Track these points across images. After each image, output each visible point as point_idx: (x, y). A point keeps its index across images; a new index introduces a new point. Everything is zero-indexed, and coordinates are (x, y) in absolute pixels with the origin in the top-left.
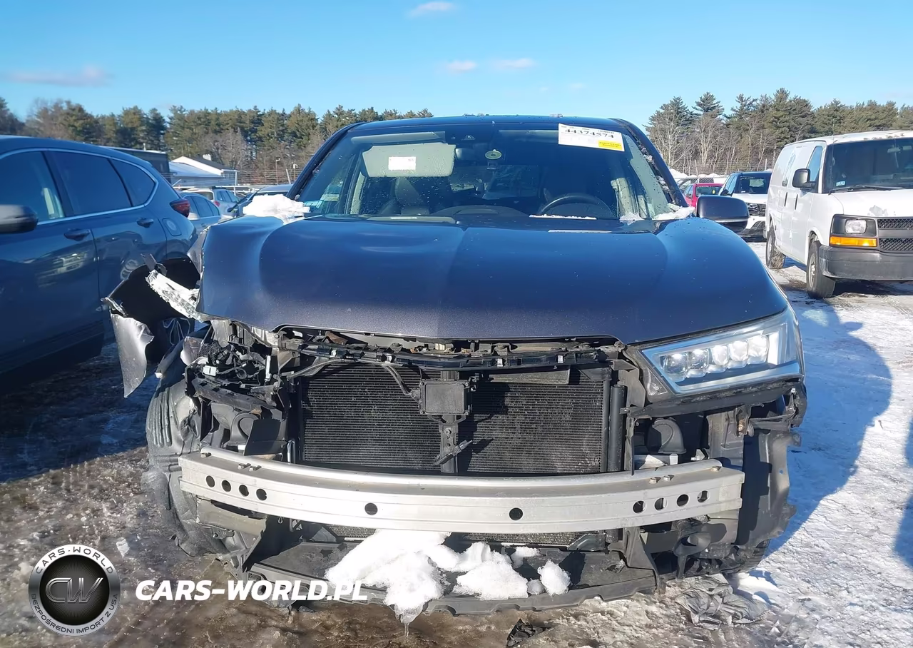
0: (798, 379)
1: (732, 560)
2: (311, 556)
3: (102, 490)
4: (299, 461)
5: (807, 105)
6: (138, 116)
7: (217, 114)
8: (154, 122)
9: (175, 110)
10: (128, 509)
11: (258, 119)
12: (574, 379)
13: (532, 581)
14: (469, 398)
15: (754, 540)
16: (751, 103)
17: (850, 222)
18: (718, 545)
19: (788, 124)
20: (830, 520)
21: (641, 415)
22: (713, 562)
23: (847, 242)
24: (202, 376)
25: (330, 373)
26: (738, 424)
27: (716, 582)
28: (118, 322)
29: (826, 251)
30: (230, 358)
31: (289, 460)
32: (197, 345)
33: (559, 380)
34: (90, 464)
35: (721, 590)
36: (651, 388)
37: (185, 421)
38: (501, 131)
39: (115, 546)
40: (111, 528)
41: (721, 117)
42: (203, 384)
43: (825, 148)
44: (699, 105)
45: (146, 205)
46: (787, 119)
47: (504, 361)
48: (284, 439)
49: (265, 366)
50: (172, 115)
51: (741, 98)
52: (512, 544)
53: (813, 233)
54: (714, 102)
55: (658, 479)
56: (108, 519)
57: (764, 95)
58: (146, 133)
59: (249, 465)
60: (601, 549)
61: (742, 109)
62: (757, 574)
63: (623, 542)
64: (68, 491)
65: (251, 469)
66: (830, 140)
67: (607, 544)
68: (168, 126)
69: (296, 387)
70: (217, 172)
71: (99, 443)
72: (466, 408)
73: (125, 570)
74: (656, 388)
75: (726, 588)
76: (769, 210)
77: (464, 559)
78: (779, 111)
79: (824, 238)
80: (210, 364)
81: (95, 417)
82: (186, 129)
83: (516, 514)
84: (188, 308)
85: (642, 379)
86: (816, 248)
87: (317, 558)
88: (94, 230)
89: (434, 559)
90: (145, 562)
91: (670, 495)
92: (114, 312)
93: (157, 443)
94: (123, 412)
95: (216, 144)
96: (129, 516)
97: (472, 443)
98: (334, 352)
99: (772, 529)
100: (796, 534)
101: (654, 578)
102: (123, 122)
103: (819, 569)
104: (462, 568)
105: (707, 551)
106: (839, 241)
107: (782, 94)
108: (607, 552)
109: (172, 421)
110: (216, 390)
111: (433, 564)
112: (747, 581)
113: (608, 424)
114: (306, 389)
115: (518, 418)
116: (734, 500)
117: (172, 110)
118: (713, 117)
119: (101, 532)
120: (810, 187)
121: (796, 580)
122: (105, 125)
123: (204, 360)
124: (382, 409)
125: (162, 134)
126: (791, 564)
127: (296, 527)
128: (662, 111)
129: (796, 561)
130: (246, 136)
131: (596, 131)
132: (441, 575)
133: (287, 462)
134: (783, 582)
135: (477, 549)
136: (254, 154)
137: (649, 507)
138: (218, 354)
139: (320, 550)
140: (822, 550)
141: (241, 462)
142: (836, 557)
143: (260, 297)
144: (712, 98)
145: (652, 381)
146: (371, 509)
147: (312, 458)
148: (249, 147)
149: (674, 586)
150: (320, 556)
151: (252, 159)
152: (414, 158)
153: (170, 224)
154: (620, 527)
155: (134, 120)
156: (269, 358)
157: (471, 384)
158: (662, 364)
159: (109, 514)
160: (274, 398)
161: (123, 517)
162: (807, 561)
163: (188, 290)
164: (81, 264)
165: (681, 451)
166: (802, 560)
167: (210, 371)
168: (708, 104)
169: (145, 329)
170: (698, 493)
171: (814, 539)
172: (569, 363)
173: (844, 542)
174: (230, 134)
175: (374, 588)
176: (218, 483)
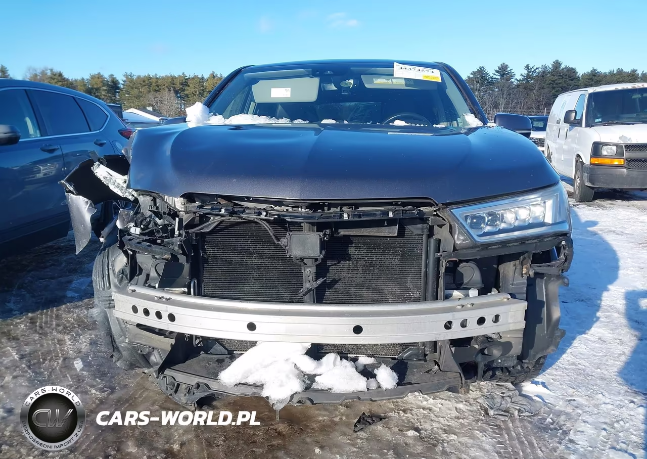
0: (567, 234)
1: (519, 370)
2: (209, 364)
3: (65, 327)
4: (199, 293)
5: (574, 72)
6: (101, 80)
7: (157, 78)
8: (112, 84)
9: (126, 75)
10: (84, 340)
11: (186, 82)
12: (401, 233)
13: (370, 379)
14: (323, 245)
15: (535, 356)
16: (534, 70)
17: (605, 147)
18: (507, 357)
19: (561, 85)
20: (590, 347)
21: (450, 258)
22: (505, 370)
23: (603, 161)
24: (130, 234)
25: (222, 230)
26: (522, 269)
27: (506, 388)
28: (71, 199)
29: (587, 168)
30: (152, 223)
31: (192, 293)
32: (128, 215)
33: (390, 233)
34: (58, 310)
35: (510, 393)
36: (458, 239)
37: (119, 272)
38: (352, 68)
39: (73, 364)
40: (71, 352)
41: (513, 80)
42: (130, 240)
43: (588, 95)
44: (497, 71)
45: (100, 131)
46: (560, 81)
47: (348, 216)
48: (188, 278)
49: (175, 225)
50: (125, 79)
51: (527, 67)
52: (355, 355)
53: (578, 156)
54: (508, 69)
55: (463, 306)
56: (68, 346)
57: (544, 64)
58: (106, 92)
59: (163, 297)
60: (422, 358)
61: (528, 75)
62: (536, 383)
63: (437, 354)
64: (41, 327)
65: (164, 300)
66: (591, 90)
67: (426, 355)
68: (122, 87)
69: (197, 240)
70: (157, 119)
71: (65, 297)
72: (321, 252)
73: (79, 380)
74: (462, 238)
75: (514, 392)
76: (547, 142)
77: (321, 365)
78: (555, 76)
79: (586, 159)
80: (136, 226)
81: (63, 279)
82: (135, 89)
83: (358, 330)
84: (122, 190)
85: (451, 231)
86: (581, 166)
87: (214, 365)
88: (61, 146)
89: (298, 365)
90: (94, 375)
91: (472, 317)
92: (67, 192)
93: (100, 288)
94: (83, 276)
95: (156, 99)
96: (84, 343)
97: (325, 280)
98: (223, 210)
99: (548, 347)
100: (564, 356)
101: (460, 378)
102: (90, 84)
103: (581, 380)
104: (318, 372)
105: (500, 361)
106: (597, 161)
107: (557, 64)
108: (426, 360)
109: (111, 272)
110: (139, 243)
111: (298, 369)
112: (528, 387)
113: (427, 266)
114: (204, 242)
115: (360, 263)
116: (520, 322)
117: (124, 76)
118: (508, 79)
119: (63, 355)
120: (576, 123)
121: (564, 387)
122: (77, 86)
123: (132, 224)
124: (260, 257)
125: (118, 92)
126: (561, 376)
127: (198, 344)
128: (472, 76)
129: (565, 375)
130: (177, 94)
131: (421, 68)
132: (304, 376)
133: (191, 294)
134: (555, 388)
135: (330, 358)
136: (183, 106)
137: (456, 325)
138: (143, 221)
139: (216, 359)
140: (583, 367)
141: (156, 296)
142: (594, 372)
143: (170, 174)
144: (506, 66)
145: (459, 233)
146: (251, 327)
147: (209, 293)
148: (179, 102)
149: (476, 390)
150: (216, 364)
151: (181, 110)
152: (290, 89)
153: (118, 145)
154: (434, 340)
155: (98, 83)
156: (177, 219)
157: (325, 235)
158: (466, 221)
159: (70, 343)
160: (181, 247)
161: (79, 345)
162: (573, 374)
163: (122, 176)
164: (54, 172)
165: (480, 285)
166: (570, 374)
167: (135, 231)
168: (503, 71)
169: (91, 204)
170: (492, 317)
171: (578, 360)
172: (397, 217)
173: (600, 362)
174: (166, 92)
175: (254, 385)
176: (140, 310)
